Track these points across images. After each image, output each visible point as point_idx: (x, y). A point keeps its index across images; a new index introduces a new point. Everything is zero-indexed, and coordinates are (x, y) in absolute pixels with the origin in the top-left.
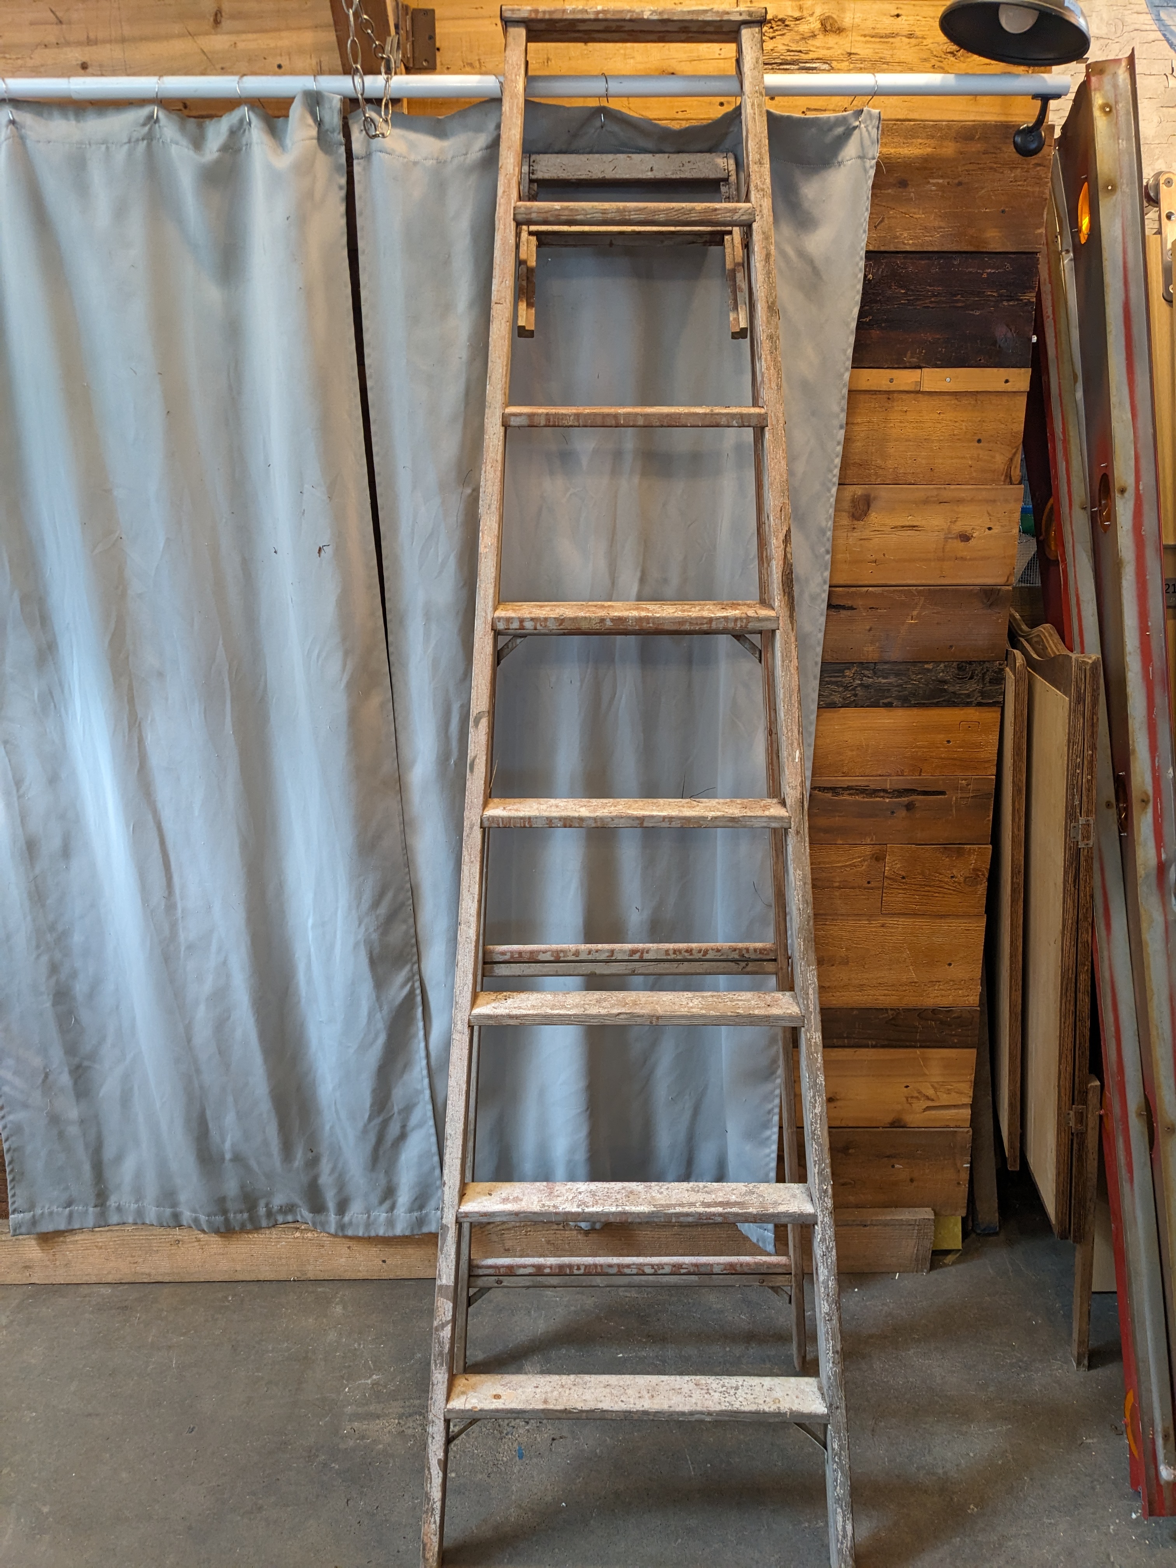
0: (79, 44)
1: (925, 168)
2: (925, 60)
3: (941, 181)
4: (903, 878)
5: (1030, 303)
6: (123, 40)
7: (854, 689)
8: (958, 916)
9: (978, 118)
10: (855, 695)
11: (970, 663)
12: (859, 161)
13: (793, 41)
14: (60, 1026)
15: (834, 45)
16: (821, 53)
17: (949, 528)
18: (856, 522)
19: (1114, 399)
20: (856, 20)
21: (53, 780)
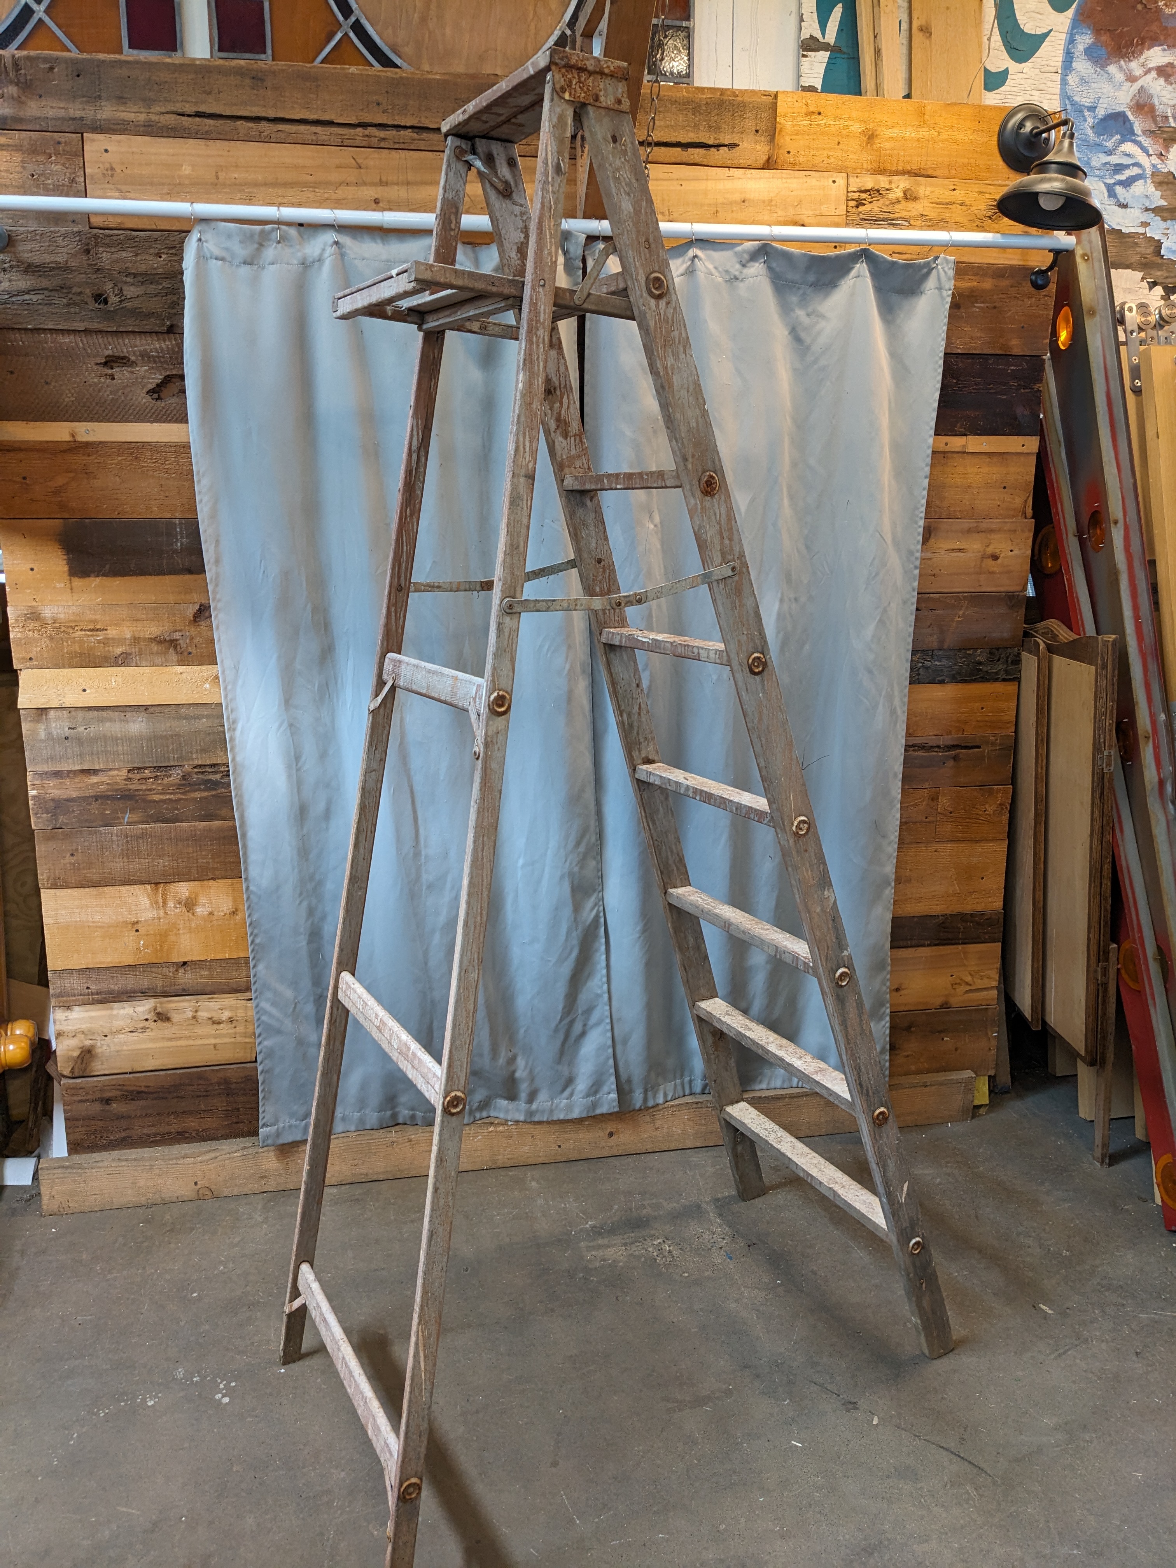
0: (374, 184)
1: (972, 296)
2: (972, 221)
3: (982, 305)
4: (951, 813)
5: (1039, 391)
6: (408, 183)
7: (918, 670)
8: (987, 841)
9: (1006, 262)
10: (921, 674)
11: (998, 649)
12: (936, 291)
13: (884, 204)
14: (312, 962)
15: (911, 209)
16: (904, 214)
17: (985, 550)
19: (1105, 459)
20: (927, 192)
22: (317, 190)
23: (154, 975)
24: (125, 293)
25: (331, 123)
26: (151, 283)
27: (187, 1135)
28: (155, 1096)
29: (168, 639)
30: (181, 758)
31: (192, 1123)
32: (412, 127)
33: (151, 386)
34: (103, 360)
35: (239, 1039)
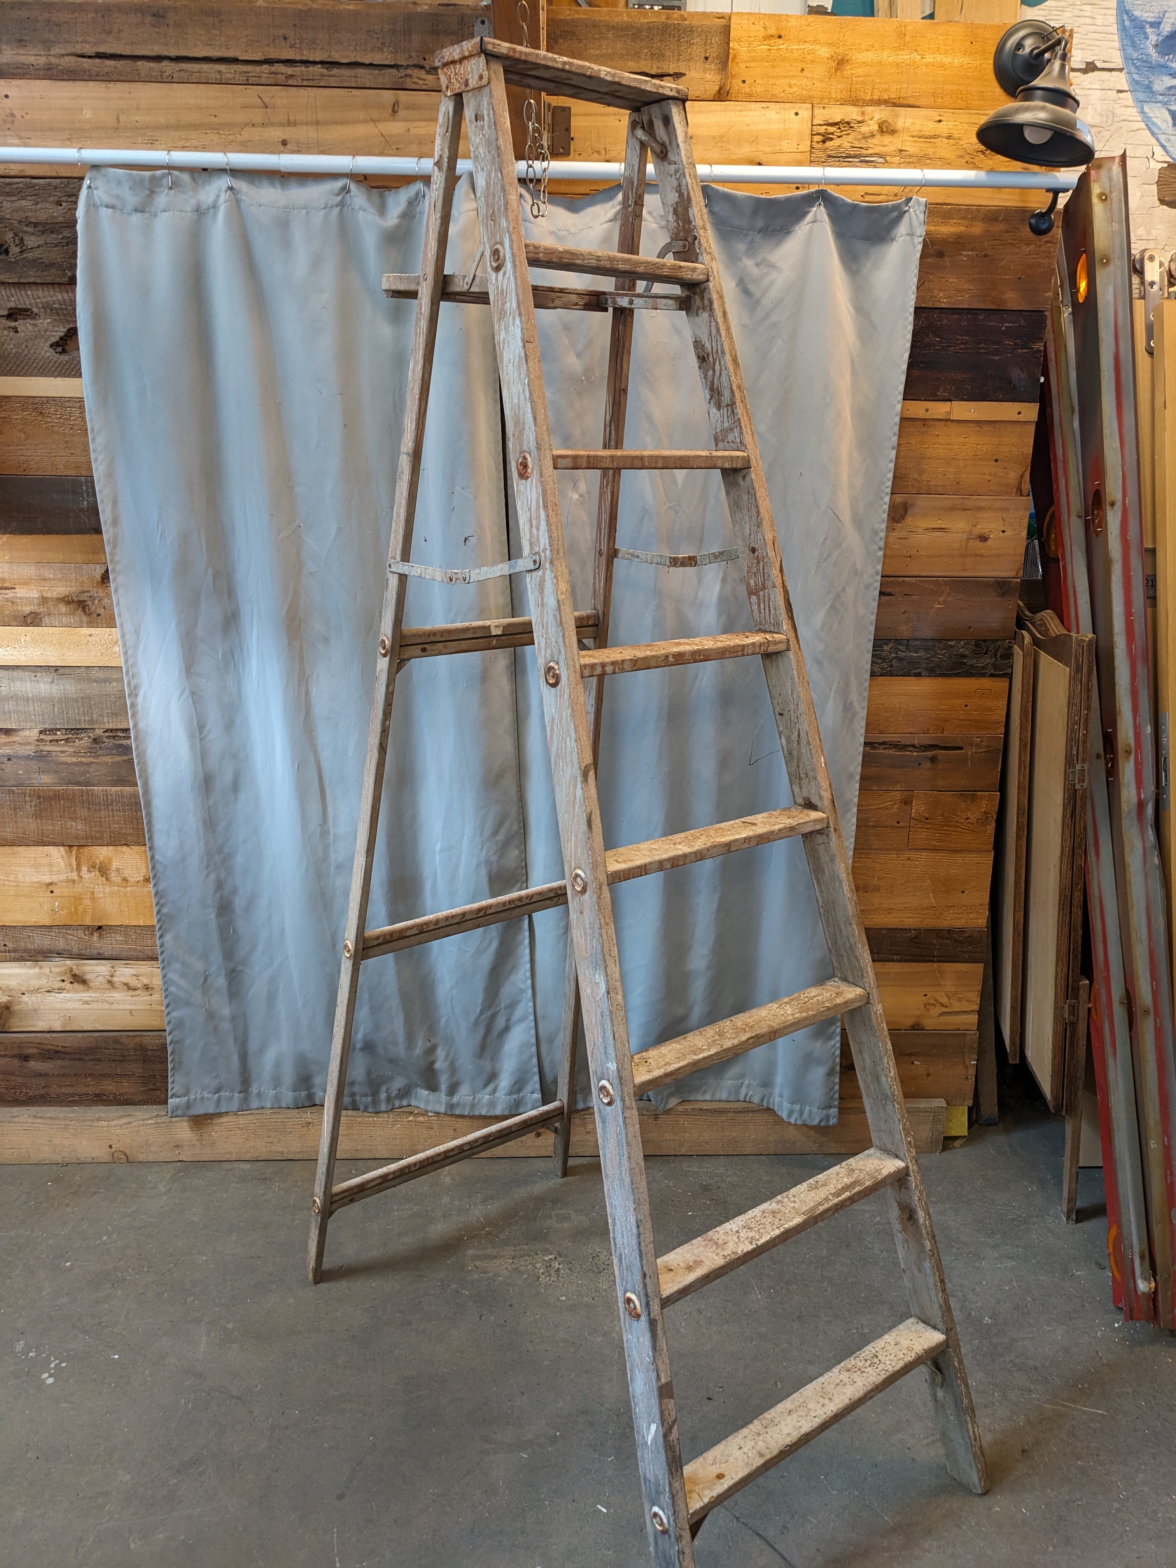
0: (282, 125)
1: (959, 243)
2: (961, 157)
3: (970, 253)
4: (927, 819)
5: (1039, 351)
6: (318, 123)
7: (890, 661)
8: (970, 851)
9: (1001, 204)
10: (891, 666)
11: (985, 641)
12: (909, 237)
13: (856, 139)
14: (221, 935)
15: (890, 144)
16: (878, 150)
17: (971, 531)
18: (895, 524)
19: (1106, 431)
20: (907, 124)
21: (229, 725)
22: (222, 132)
23: (70, 937)
24: (25, 243)
25: (235, 61)
26: (52, 232)
27: (104, 1097)
28: (73, 1056)
29: (76, 599)
30: (91, 721)
31: (109, 1087)
32: (322, 62)
33: (54, 340)
34: (6, 313)
35: (155, 1007)
